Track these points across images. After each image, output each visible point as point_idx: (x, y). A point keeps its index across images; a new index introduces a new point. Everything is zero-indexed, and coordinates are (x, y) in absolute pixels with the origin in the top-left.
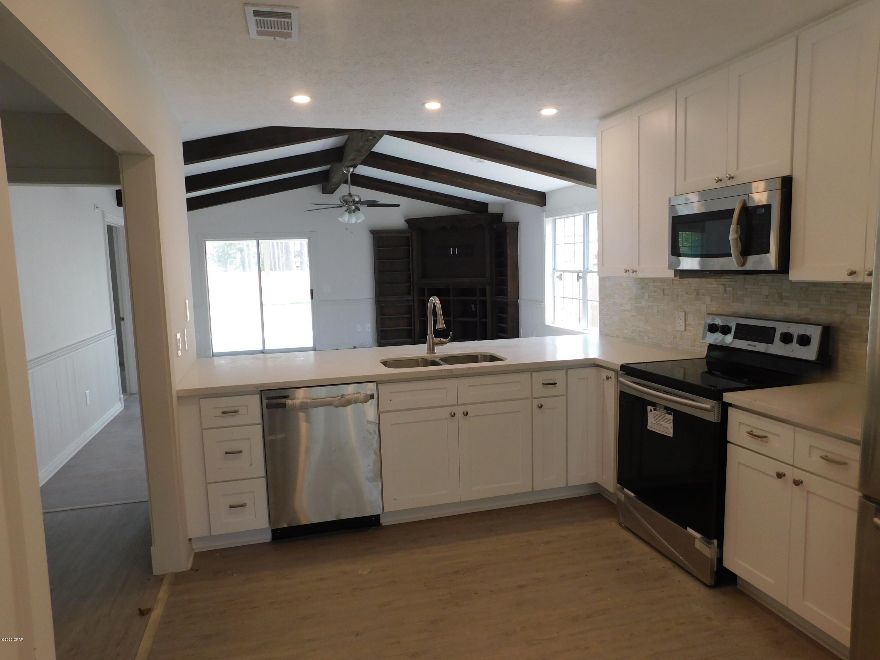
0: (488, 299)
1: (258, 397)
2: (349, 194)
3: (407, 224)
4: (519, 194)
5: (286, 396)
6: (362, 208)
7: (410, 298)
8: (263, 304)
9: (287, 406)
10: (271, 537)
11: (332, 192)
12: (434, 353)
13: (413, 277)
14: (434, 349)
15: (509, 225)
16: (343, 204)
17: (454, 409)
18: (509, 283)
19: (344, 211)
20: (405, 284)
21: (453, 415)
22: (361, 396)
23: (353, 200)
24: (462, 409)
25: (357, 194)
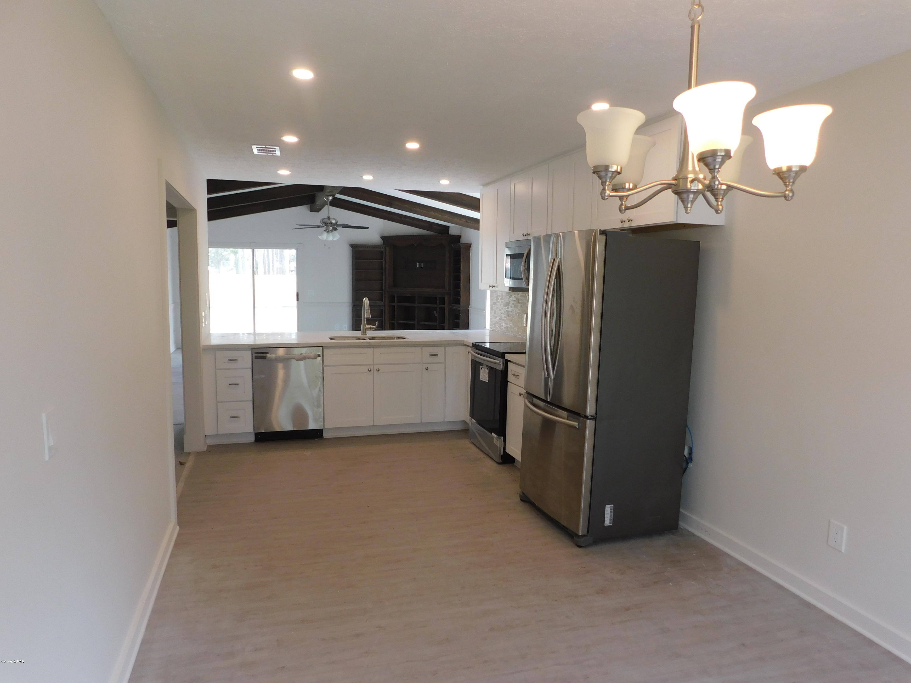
0: (446, 306)
1: (250, 352)
2: (328, 217)
3: (382, 241)
4: (467, 222)
5: (267, 352)
6: (339, 229)
7: (382, 303)
8: (255, 306)
9: (267, 358)
10: (254, 439)
11: (318, 211)
12: (366, 335)
13: (385, 285)
14: (366, 333)
15: (463, 246)
16: (322, 225)
17: (371, 367)
18: (461, 294)
19: (323, 230)
20: (378, 291)
21: (370, 371)
22: (312, 355)
23: (330, 222)
24: (376, 367)
25: (334, 218)
